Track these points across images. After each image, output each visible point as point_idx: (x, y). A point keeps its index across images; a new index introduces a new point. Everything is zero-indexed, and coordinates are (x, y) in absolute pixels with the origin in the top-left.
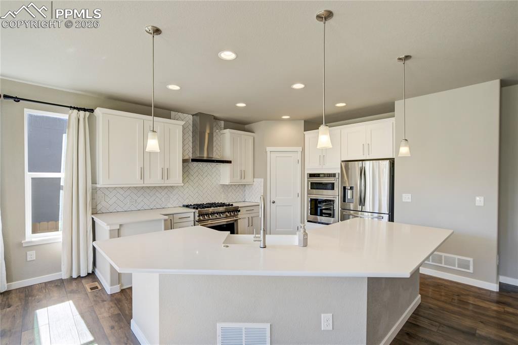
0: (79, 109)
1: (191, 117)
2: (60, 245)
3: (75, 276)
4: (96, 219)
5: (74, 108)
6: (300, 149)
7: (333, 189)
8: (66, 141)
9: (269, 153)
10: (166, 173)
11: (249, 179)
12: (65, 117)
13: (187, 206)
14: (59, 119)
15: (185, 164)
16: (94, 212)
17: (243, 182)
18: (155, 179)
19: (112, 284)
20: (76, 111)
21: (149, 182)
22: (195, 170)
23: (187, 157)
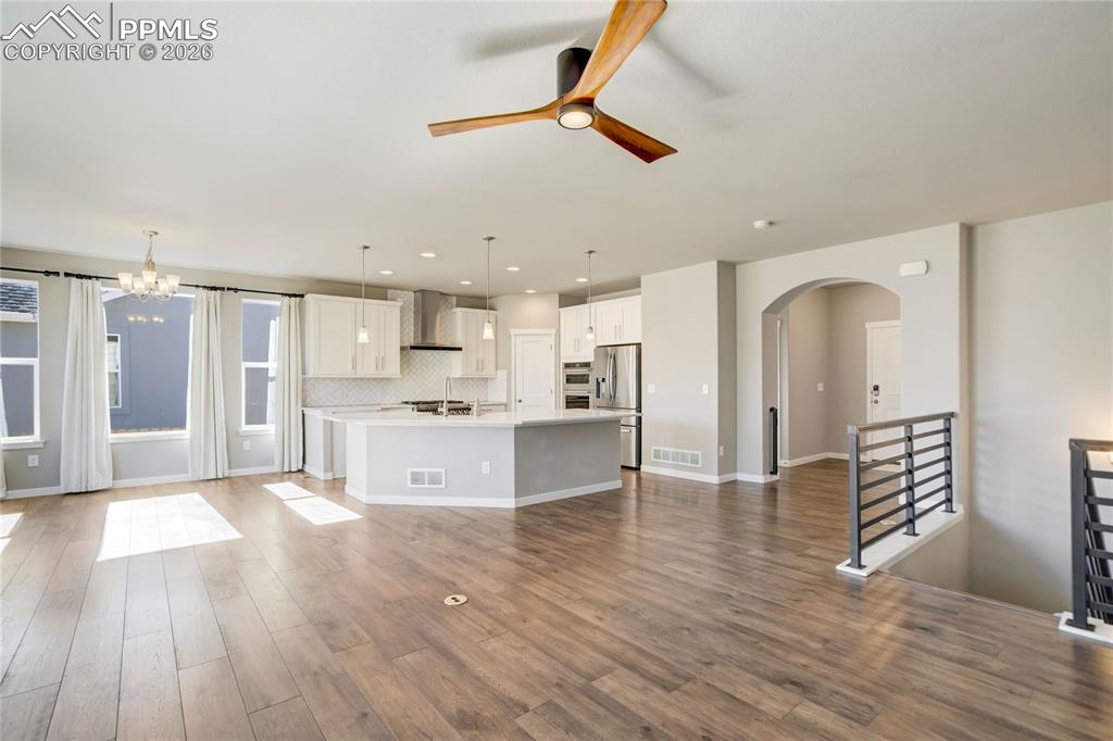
0: (290, 295)
1: (412, 294)
2: (273, 438)
3: (286, 470)
4: (307, 411)
5: (286, 295)
6: (553, 331)
7: (587, 382)
8: (274, 326)
9: (513, 337)
10: (381, 362)
11: (489, 371)
12: (278, 303)
13: (407, 403)
14: (269, 307)
15: (405, 352)
16: (304, 406)
17: (483, 374)
18: (368, 369)
19: (326, 471)
20: (287, 298)
21: (362, 373)
22: (417, 360)
23: (407, 344)
